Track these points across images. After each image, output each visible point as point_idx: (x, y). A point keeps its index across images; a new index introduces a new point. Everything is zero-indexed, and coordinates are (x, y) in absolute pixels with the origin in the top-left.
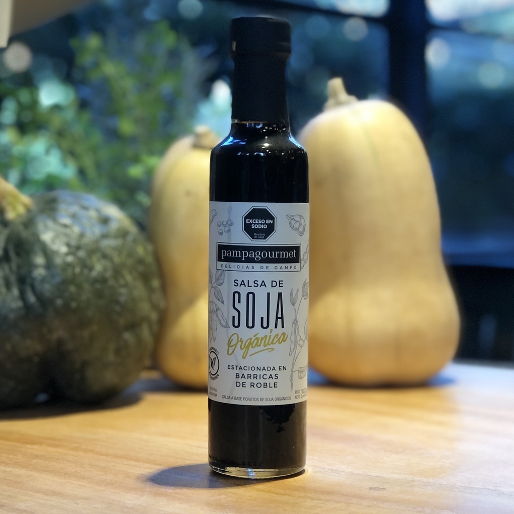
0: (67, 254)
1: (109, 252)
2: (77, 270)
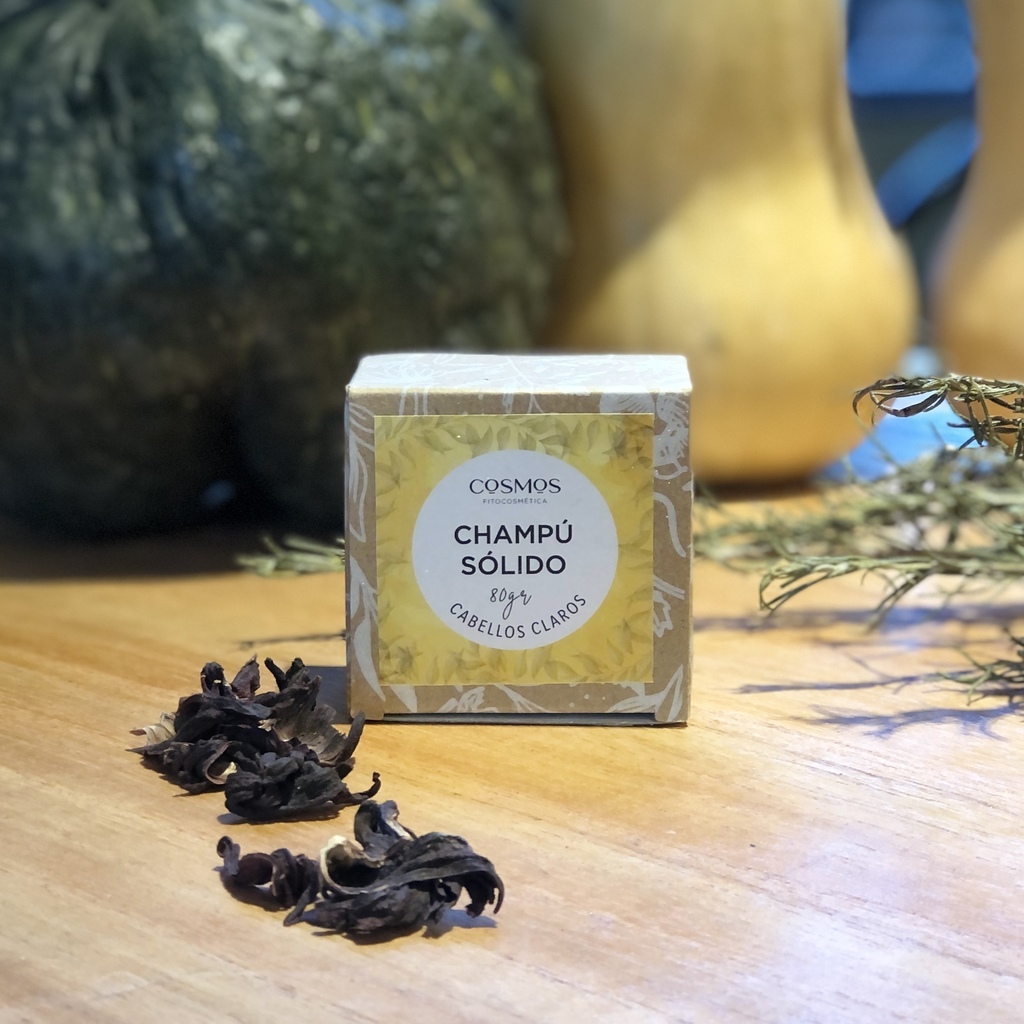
0: (283, 94)
1: (409, 87)
2: (313, 143)
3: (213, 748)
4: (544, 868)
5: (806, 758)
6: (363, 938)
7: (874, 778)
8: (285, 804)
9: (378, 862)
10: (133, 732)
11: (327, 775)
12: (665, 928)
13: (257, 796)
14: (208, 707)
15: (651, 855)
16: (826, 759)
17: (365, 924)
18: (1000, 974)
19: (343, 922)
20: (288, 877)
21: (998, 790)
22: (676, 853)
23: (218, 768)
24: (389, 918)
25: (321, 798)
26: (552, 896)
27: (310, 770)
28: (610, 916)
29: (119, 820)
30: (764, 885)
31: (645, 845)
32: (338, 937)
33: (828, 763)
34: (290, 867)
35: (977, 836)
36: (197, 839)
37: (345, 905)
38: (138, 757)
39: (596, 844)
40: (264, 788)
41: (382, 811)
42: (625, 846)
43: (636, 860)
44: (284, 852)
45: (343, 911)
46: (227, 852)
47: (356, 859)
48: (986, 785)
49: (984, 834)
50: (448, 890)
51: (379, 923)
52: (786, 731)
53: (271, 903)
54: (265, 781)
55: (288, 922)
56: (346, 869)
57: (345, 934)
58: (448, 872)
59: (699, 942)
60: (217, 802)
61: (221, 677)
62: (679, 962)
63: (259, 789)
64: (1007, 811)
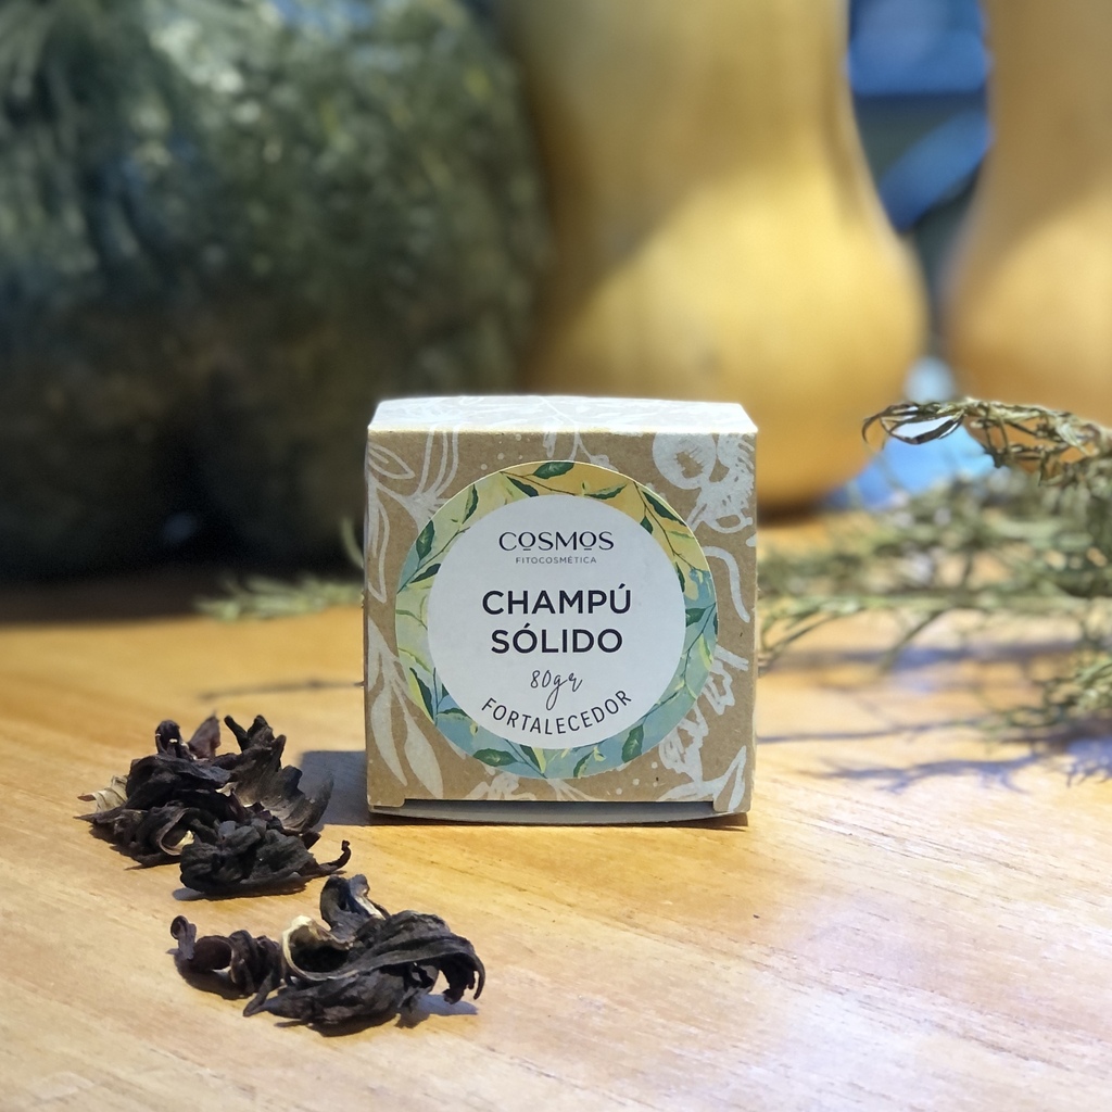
0: (240, 98)
1: (376, 89)
2: (273, 151)
3: (168, 816)
4: (529, 945)
5: (812, 816)
6: (329, 1029)
7: (885, 838)
8: (246, 878)
9: (347, 944)
10: (80, 798)
11: (292, 844)
12: (661, 1012)
13: (215, 869)
14: (162, 771)
15: (646, 929)
16: (835, 817)
17: (333, 1013)
18: (1026, 1059)
19: (309, 1012)
20: (247, 962)
21: (1020, 849)
22: (672, 926)
23: (172, 839)
24: (359, 1007)
25: (285, 870)
26: (538, 978)
27: (273, 839)
28: (601, 999)
29: (65, 897)
30: (769, 962)
31: (639, 918)
32: (303, 1028)
33: (837, 822)
34: (251, 951)
35: (998, 901)
36: (151, 918)
37: (310, 993)
38: (87, 826)
39: (585, 917)
40: (223, 860)
41: (351, 886)
42: (617, 919)
43: (629, 935)
44: (244, 935)
45: (308, 999)
46: (183, 934)
47: (322, 941)
48: (1007, 844)
49: (1007, 899)
50: (423, 974)
51: (347, 1012)
52: (791, 787)
53: (229, 990)
54: (224, 853)
55: (248, 1012)
56: (312, 952)
57: (311, 1025)
58: (423, 955)
59: (698, 1027)
60: (171, 875)
61: (177, 736)
62: (677, 1051)
63: (217, 862)
64: (1030, 873)
